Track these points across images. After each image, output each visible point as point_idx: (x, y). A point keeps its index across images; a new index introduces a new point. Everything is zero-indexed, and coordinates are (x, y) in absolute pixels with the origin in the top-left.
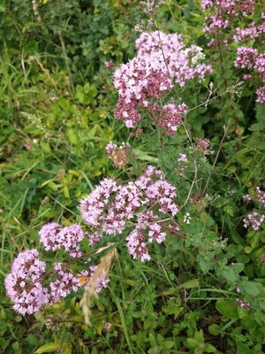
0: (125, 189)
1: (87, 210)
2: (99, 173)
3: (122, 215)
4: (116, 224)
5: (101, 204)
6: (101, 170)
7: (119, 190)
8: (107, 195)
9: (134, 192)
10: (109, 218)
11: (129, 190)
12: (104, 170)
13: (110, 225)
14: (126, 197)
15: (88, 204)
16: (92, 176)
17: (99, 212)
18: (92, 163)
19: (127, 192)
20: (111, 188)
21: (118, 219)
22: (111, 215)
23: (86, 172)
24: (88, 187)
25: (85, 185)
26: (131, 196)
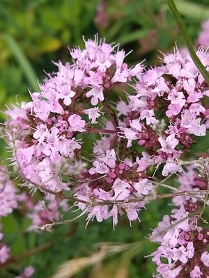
0: (154, 76)
1: (30, 140)
2: (53, 45)
3: (144, 162)
4: (121, 190)
5: (77, 123)
6: (58, 35)
7: (134, 80)
8: (97, 96)
9: (189, 86)
10: (98, 168)
11: (172, 80)
12: (66, 36)
13: (101, 194)
14: (161, 105)
15: (32, 120)
16: (36, 51)
17: (68, 147)
18: (37, 16)
19: (163, 86)
20: (111, 71)
21: (130, 176)
22: (106, 160)
23: (19, 39)
24: (25, 80)
25: (16, 76)
26: (177, 101)
